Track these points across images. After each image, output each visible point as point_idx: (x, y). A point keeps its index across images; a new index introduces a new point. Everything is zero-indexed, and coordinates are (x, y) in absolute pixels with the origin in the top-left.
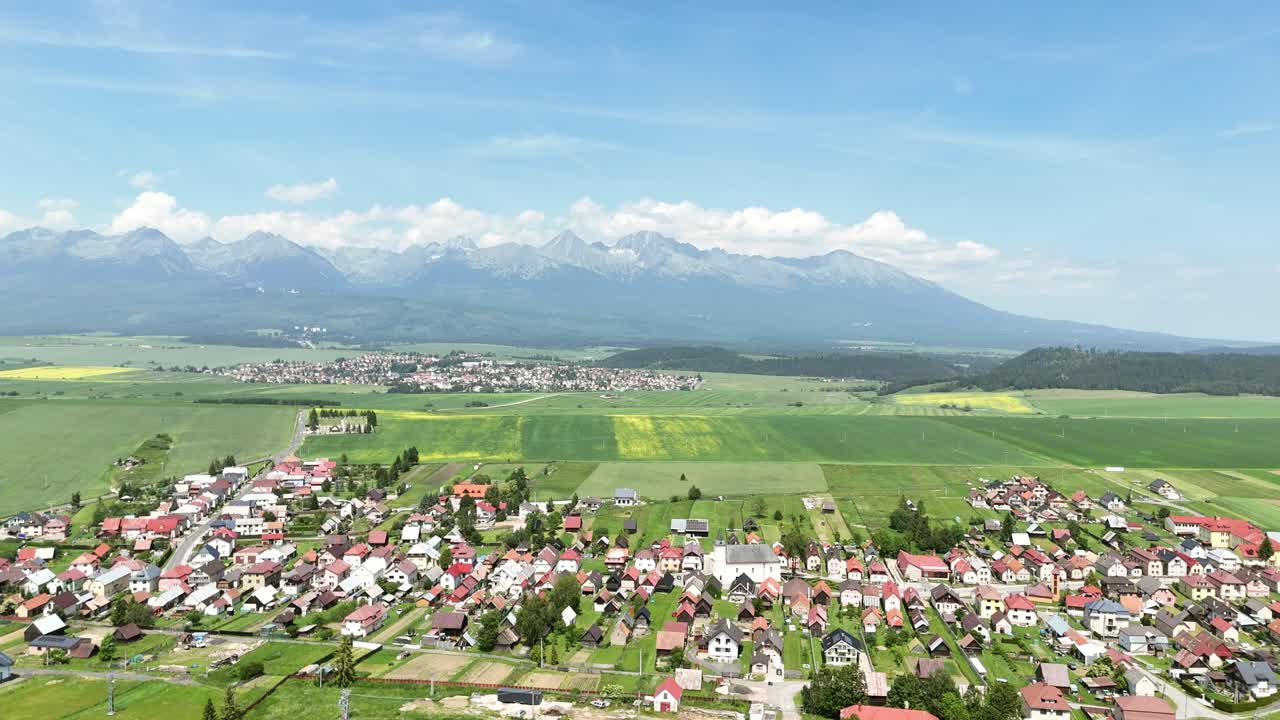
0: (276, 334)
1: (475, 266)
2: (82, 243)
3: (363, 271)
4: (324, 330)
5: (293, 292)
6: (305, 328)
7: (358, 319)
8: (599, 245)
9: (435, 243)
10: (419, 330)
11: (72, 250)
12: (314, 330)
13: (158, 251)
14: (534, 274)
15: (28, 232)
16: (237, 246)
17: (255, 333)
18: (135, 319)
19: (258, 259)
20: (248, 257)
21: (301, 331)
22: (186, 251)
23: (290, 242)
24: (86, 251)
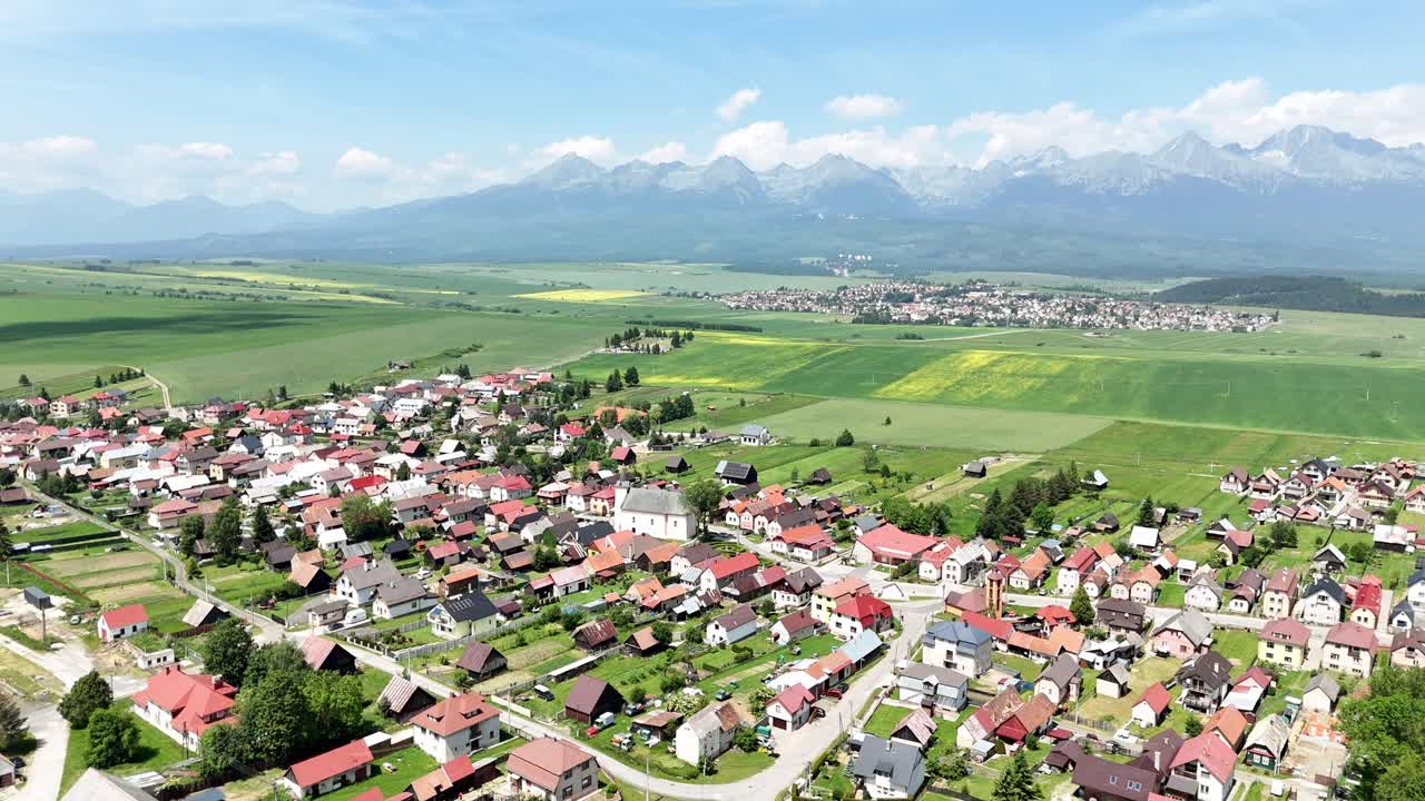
0: (819, 262)
1: (1063, 182)
2: (673, 175)
3: (937, 193)
4: (869, 258)
5: (851, 218)
6: (850, 256)
7: (912, 246)
8: (1235, 148)
9: (1021, 156)
10: (975, 257)
11: (663, 182)
12: (858, 258)
13: (734, 179)
14: (1135, 189)
15: (628, 165)
16: (807, 171)
17: (799, 262)
18: (703, 248)
19: (826, 184)
20: (816, 182)
21: (845, 259)
22: (760, 179)
23: (859, 164)
24: (676, 182)
